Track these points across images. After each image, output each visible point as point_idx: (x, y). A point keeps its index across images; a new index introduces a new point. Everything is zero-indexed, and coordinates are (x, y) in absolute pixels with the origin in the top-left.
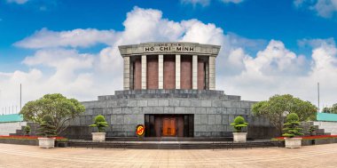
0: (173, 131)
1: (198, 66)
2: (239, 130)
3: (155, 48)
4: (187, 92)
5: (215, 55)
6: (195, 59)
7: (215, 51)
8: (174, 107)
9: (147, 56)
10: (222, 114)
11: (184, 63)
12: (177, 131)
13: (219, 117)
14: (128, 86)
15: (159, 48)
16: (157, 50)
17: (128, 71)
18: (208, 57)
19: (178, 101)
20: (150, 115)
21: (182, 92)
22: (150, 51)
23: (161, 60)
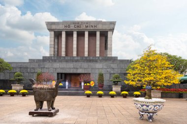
1: (100, 39)
3: (71, 25)
4: (91, 58)
5: (112, 30)
6: (98, 34)
7: (111, 27)
8: (77, 69)
10: (110, 73)
11: (91, 38)
14: (52, 53)
15: (73, 25)
16: (72, 27)
18: (107, 32)
19: (80, 65)
21: (88, 59)
22: (68, 28)
23: (75, 35)
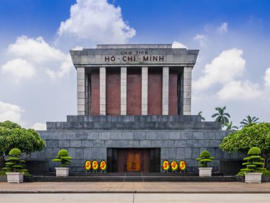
0: (138, 167)
2: (205, 165)
3: (117, 57)
5: (191, 65)
6: (166, 71)
7: (190, 59)
8: (139, 140)
9: (107, 68)
10: (192, 148)
11: (152, 78)
12: (142, 165)
13: (189, 151)
14: (83, 109)
15: (121, 57)
16: (118, 60)
17: (83, 90)
18: (183, 67)
19: (144, 134)
20: (113, 149)
21: (149, 120)
22: (111, 62)
23: (124, 75)
